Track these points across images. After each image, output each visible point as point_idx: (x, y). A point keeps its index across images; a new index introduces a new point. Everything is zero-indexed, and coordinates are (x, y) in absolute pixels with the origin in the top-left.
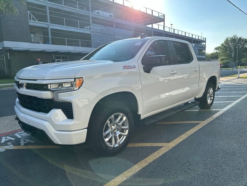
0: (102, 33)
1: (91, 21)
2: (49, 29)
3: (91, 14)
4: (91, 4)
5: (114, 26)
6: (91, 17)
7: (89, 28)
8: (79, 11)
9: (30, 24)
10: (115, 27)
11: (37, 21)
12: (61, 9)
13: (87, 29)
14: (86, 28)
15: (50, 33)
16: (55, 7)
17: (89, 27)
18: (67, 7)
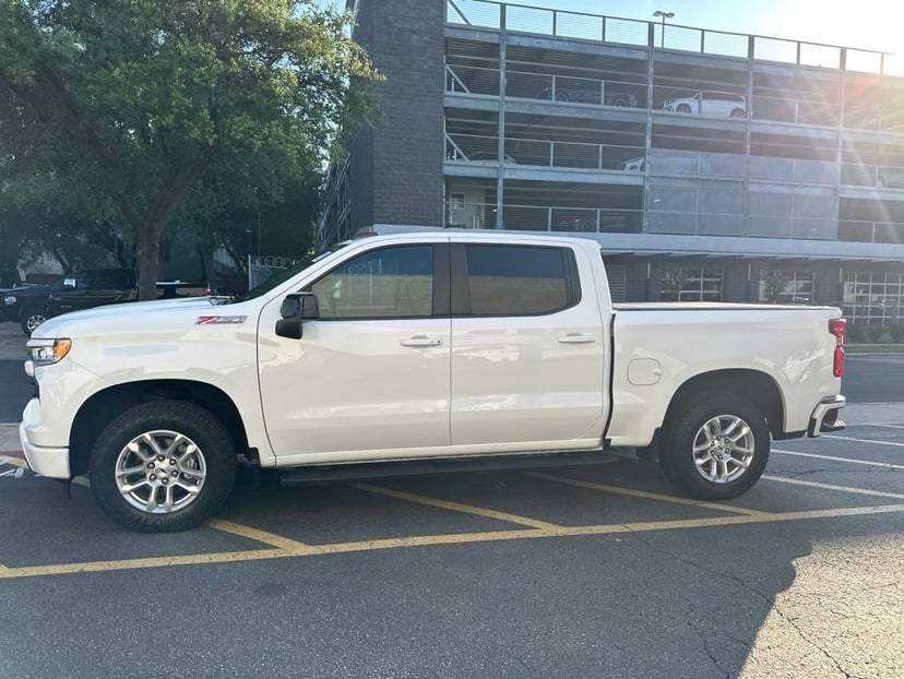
0: (691, 179)
1: (649, 141)
2: (500, 183)
3: (651, 117)
4: (656, 82)
5: (748, 147)
6: (649, 126)
7: (639, 168)
8: (607, 110)
9: (448, 170)
10: (749, 152)
11: (467, 162)
12: (544, 113)
13: (632, 168)
14: (632, 164)
15: (500, 194)
16: (525, 112)
17: (641, 161)
18: (567, 103)
